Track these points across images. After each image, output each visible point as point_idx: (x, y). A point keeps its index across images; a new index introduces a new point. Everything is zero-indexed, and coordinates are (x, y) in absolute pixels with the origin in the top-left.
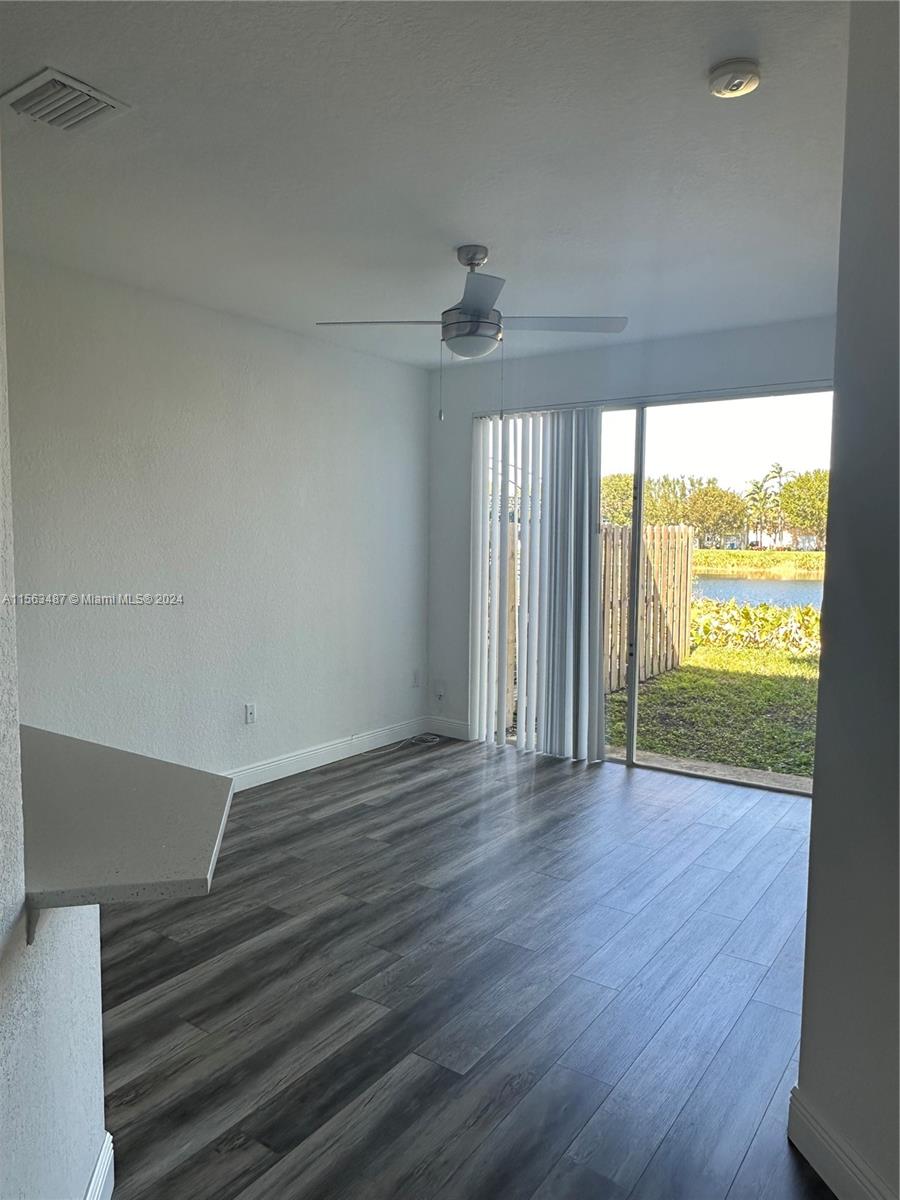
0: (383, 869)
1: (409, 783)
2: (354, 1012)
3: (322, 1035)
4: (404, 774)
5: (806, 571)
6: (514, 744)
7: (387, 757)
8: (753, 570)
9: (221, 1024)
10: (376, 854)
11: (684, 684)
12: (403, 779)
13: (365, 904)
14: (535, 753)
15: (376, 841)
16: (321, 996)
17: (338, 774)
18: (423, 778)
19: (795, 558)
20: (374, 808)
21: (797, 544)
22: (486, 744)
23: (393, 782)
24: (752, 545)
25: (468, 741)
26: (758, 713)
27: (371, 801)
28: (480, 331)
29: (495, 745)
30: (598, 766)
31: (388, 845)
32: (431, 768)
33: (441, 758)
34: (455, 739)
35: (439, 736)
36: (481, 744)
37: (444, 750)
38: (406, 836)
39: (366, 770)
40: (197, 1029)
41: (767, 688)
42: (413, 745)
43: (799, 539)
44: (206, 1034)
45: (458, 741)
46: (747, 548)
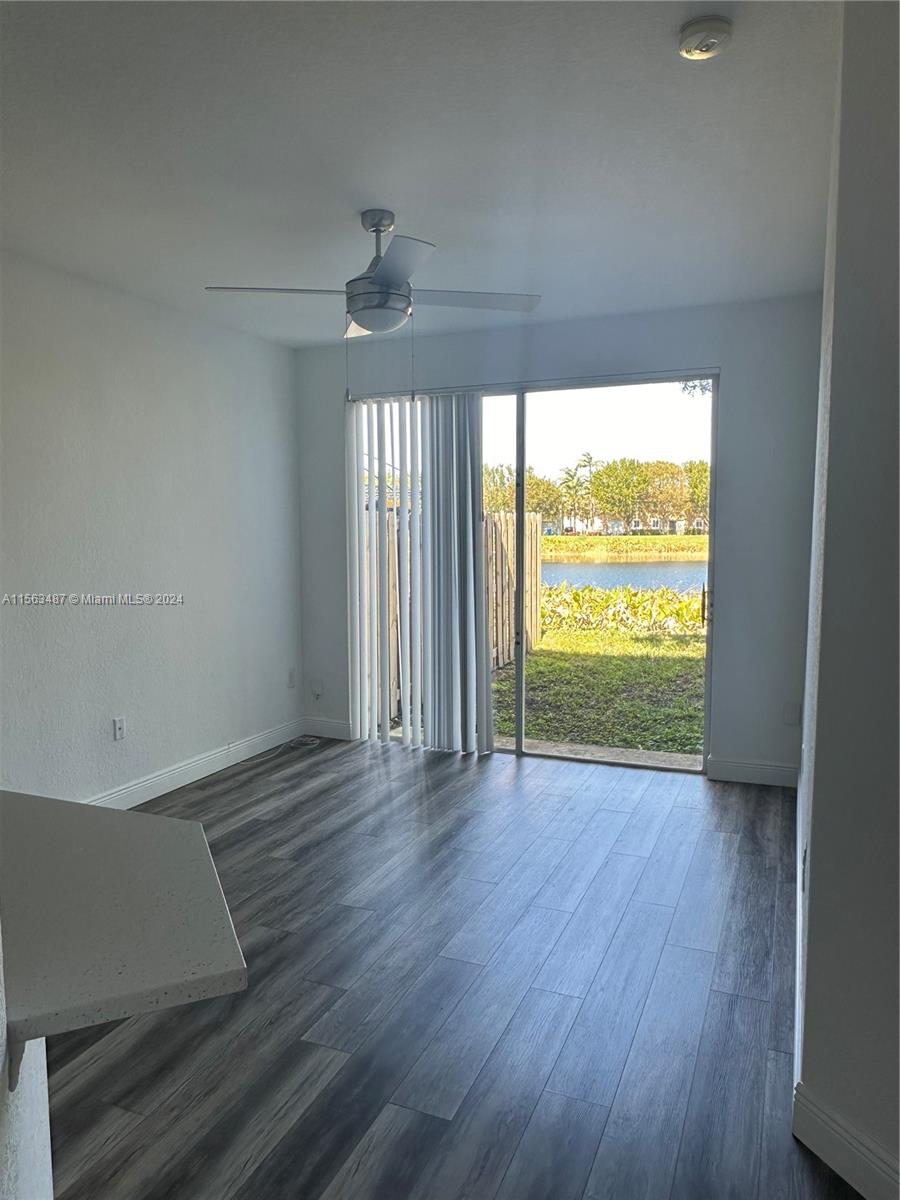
0: (298, 891)
1: (299, 792)
2: (310, 1063)
3: (281, 1097)
4: (291, 782)
5: (616, 554)
6: (400, 741)
7: (268, 765)
8: (569, 554)
9: (156, 1104)
10: (285, 874)
11: (542, 669)
12: (293, 788)
13: (288, 934)
14: (423, 749)
15: (282, 860)
16: (267, 1049)
17: (219, 788)
18: (314, 784)
19: (606, 542)
20: (270, 823)
21: (607, 529)
22: (369, 743)
23: (282, 791)
24: (567, 530)
25: (350, 741)
26: (616, 692)
27: (263, 815)
28: (390, 304)
29: (379, 743)
30: (488, 757)
31: (296, 863)
32: (318, 774)
33: (325, 761)
34: (335, 739)
35: (317, 737)
36: (363, 743)
37: (326, 752)
38: (312, 852)
39: (250, 780)
40: (130, 1113)
41: (618, 668)
42: (293, 749)
43: (609, 525)
44: (143, 1118)
45: (341, 741)
46: (563, 534)
